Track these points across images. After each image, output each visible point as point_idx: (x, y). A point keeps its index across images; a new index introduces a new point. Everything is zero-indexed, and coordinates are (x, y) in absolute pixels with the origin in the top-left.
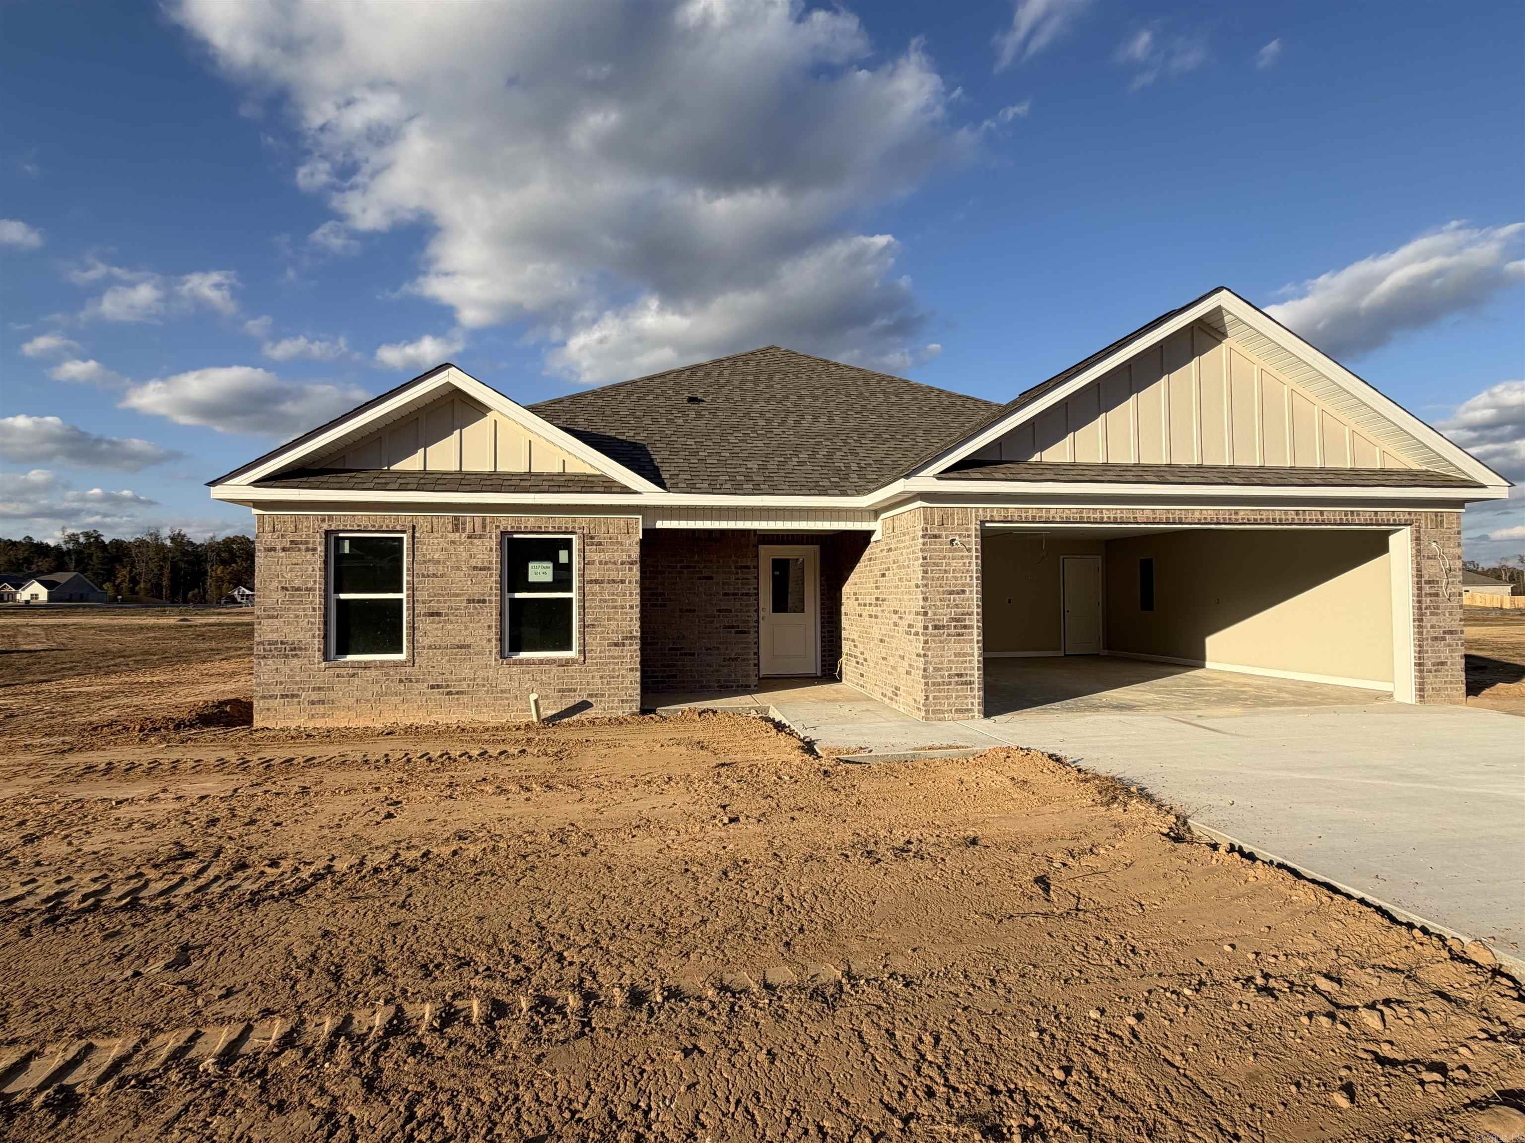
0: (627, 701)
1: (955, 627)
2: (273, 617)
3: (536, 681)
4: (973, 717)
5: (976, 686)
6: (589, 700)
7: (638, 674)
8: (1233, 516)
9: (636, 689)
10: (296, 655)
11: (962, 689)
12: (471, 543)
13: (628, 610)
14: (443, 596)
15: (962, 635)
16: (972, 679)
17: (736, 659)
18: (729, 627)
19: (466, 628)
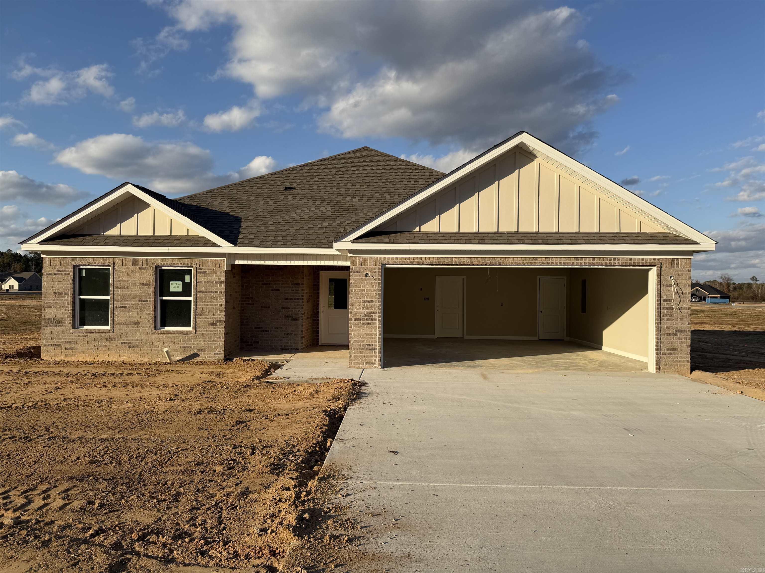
0: (217, 354)
1: (367, 319)
2: (50, 307)
3: (172, 342)
4: (376, 367)
5: (377, 351)
6: (198, 353)
7: (224, 340)
8: (534, 261)
9: (222, 348)
10: (60, 325)
11: (370, 352)
12: (141, 272)
13: (219, 307)
14: (127, 298)
15: (371, 324)
16: (376, 347)
17: (291, 334)
18: (288, 317)
19: (138, 314)
